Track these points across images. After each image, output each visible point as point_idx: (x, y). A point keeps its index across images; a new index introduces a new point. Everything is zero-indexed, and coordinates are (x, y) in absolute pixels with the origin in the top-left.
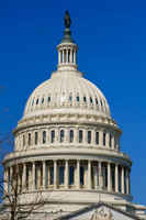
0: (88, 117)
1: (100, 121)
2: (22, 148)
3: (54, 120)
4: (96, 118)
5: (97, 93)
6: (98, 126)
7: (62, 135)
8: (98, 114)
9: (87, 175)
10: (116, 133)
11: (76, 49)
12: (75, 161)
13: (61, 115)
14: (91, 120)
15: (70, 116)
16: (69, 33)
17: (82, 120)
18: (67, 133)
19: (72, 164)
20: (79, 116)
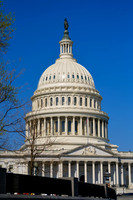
0: (80, 88)
1: (88, 91)
2: (37, 109)
3: (58, 90)
4: (85, 89)
5: (86, 73)
6: (87, 94)
7: (63, 101)
8: (87, 86)
9: (80, 126)
10: (98, 99)
11: (72, 44)
12: (72, 117)
13: (62, 88)
14: (82, 90)
15: (68, 88)
16: (67, 33)
17: (76, 90)
18: (66, 99)
19: (70, 119)
20: (74, 88)
